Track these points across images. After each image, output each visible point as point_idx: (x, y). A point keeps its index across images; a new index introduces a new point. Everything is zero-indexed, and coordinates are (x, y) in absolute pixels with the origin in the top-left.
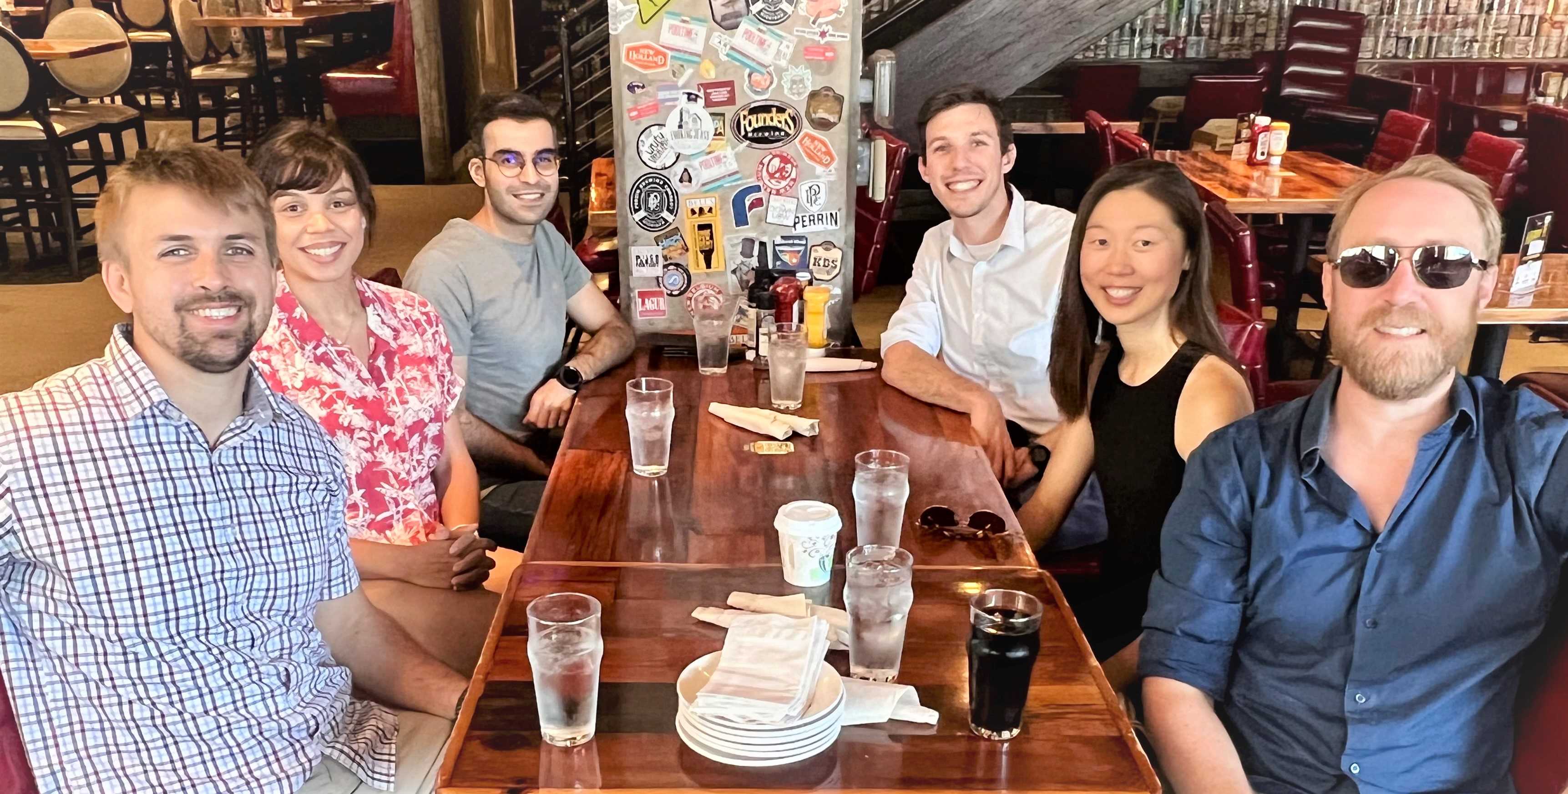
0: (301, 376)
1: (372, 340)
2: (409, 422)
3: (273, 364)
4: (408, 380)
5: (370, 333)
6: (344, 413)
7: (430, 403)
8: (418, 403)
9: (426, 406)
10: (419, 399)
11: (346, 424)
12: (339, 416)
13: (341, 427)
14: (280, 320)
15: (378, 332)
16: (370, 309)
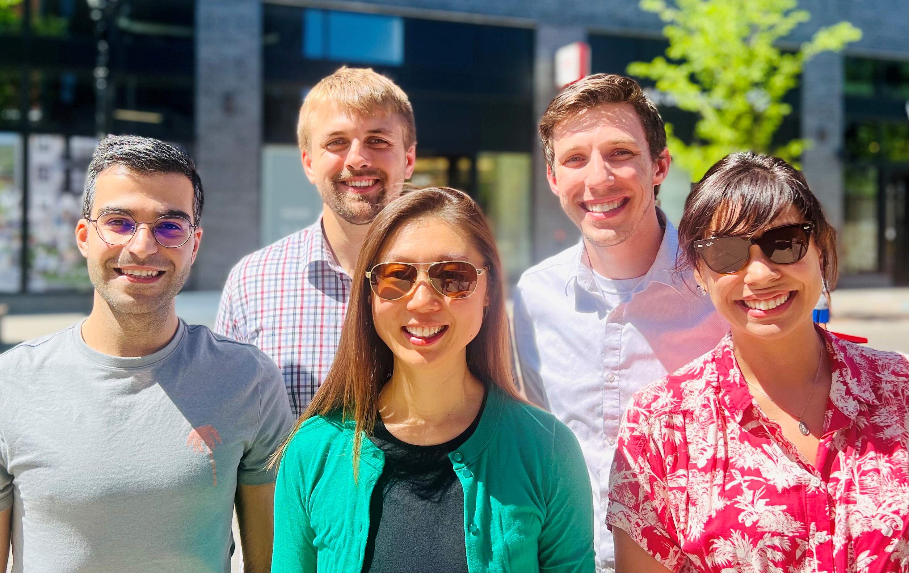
0: (709, 454)
1: (830, 414)
2: (856, 532)
3: (688, 433)
4: (864, 473)
5: (830, 405)
6: (750, 509)
7: (894, 508)
8: (872, 505)
9: (888, 512)
10: (875, 500)
11: (748, 524)
12: (741, 511)
13: (741, 527)
14: (708, 383)
15: (840, 404)
16: (835, 375)
